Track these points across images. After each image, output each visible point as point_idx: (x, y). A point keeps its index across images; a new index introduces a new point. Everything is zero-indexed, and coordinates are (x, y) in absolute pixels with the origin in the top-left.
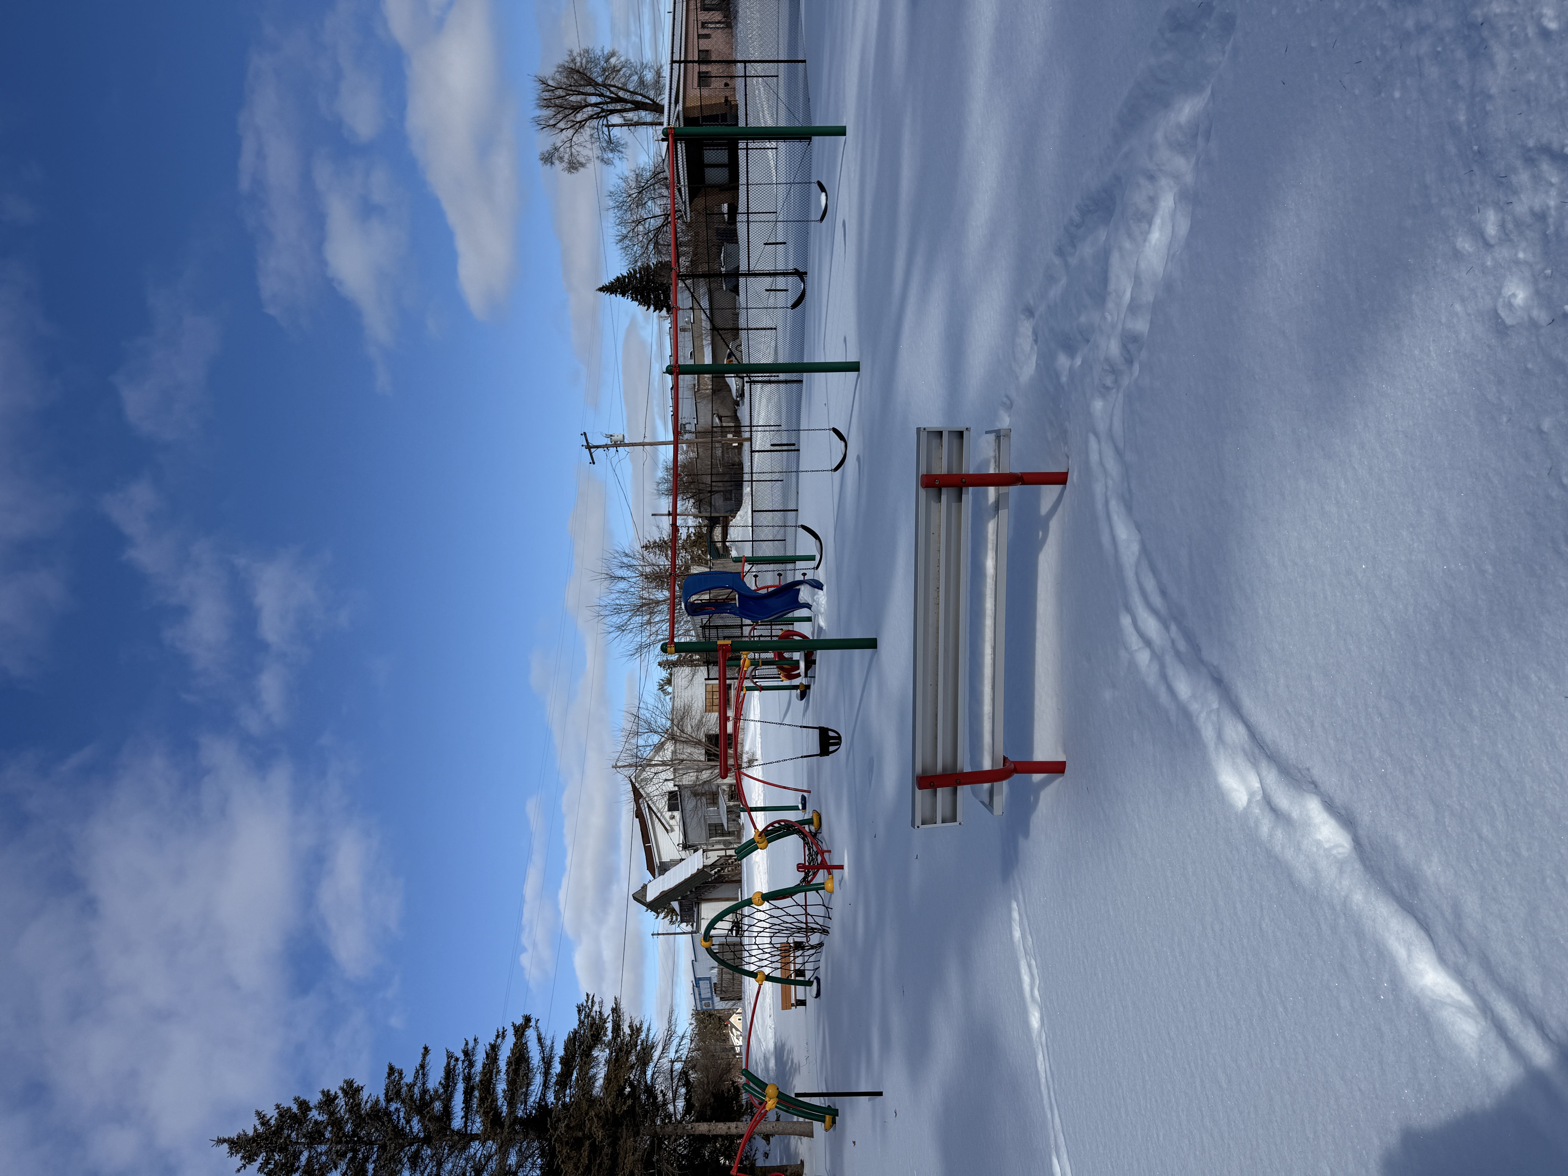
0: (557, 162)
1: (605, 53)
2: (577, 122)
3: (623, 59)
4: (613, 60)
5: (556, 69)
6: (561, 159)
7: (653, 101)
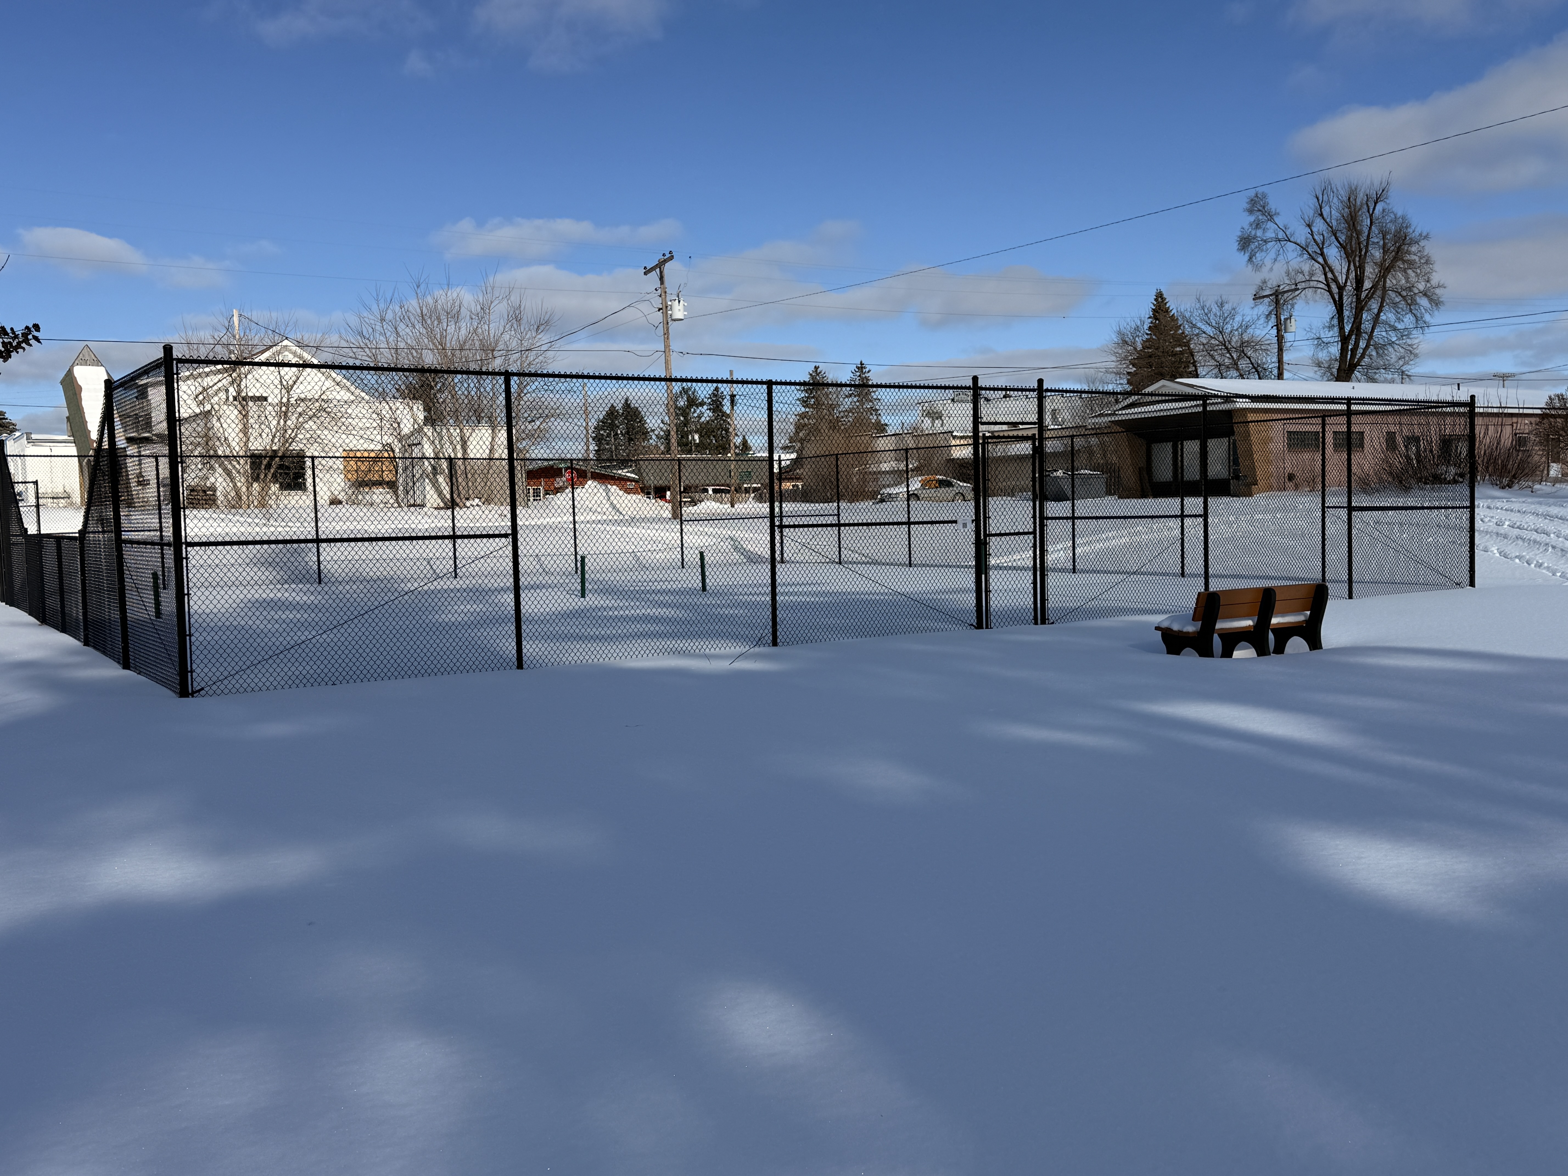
0: (1252, 218)
1: (1437, 291)
2: (1321, 249)
3: (1427, 317)
4: (1424, 302)
5: (1399, 214)
6: (1257, 225)
7: (1358, 364)
